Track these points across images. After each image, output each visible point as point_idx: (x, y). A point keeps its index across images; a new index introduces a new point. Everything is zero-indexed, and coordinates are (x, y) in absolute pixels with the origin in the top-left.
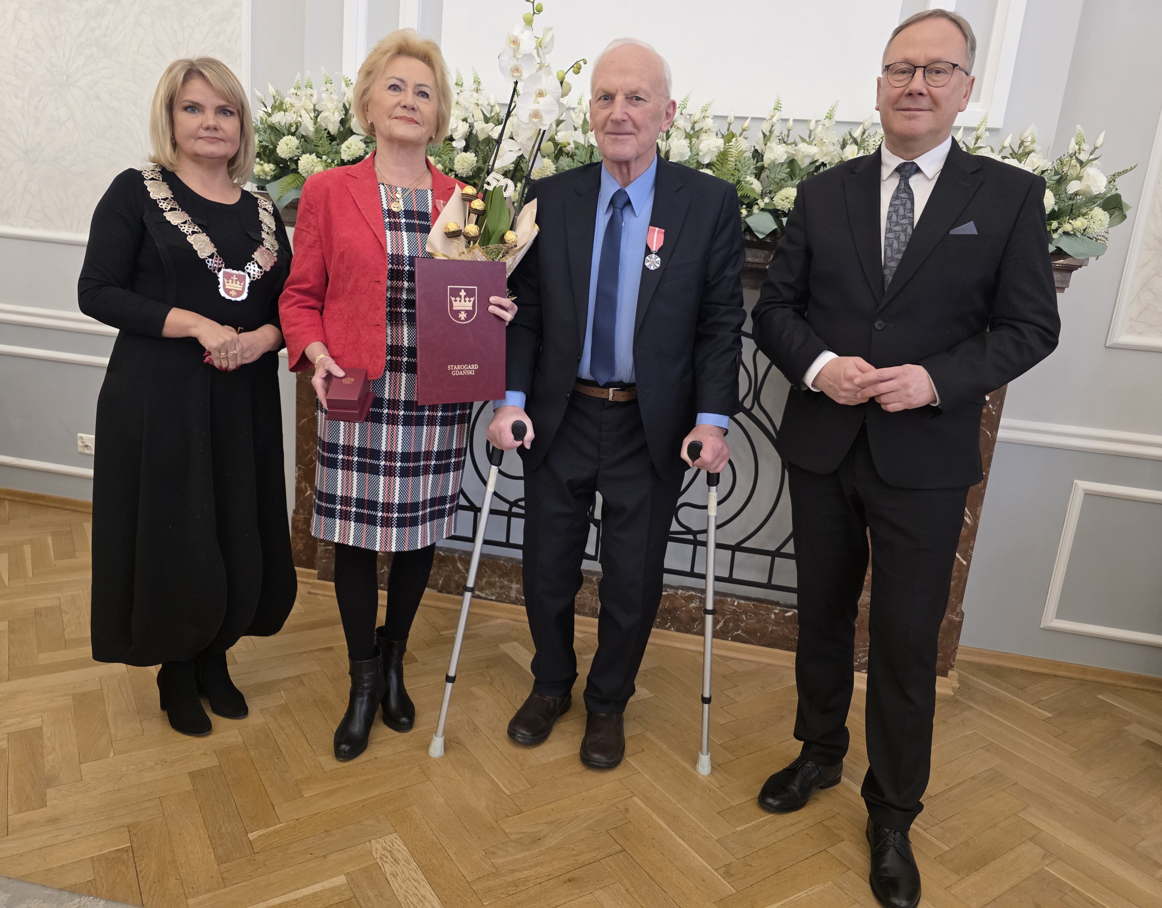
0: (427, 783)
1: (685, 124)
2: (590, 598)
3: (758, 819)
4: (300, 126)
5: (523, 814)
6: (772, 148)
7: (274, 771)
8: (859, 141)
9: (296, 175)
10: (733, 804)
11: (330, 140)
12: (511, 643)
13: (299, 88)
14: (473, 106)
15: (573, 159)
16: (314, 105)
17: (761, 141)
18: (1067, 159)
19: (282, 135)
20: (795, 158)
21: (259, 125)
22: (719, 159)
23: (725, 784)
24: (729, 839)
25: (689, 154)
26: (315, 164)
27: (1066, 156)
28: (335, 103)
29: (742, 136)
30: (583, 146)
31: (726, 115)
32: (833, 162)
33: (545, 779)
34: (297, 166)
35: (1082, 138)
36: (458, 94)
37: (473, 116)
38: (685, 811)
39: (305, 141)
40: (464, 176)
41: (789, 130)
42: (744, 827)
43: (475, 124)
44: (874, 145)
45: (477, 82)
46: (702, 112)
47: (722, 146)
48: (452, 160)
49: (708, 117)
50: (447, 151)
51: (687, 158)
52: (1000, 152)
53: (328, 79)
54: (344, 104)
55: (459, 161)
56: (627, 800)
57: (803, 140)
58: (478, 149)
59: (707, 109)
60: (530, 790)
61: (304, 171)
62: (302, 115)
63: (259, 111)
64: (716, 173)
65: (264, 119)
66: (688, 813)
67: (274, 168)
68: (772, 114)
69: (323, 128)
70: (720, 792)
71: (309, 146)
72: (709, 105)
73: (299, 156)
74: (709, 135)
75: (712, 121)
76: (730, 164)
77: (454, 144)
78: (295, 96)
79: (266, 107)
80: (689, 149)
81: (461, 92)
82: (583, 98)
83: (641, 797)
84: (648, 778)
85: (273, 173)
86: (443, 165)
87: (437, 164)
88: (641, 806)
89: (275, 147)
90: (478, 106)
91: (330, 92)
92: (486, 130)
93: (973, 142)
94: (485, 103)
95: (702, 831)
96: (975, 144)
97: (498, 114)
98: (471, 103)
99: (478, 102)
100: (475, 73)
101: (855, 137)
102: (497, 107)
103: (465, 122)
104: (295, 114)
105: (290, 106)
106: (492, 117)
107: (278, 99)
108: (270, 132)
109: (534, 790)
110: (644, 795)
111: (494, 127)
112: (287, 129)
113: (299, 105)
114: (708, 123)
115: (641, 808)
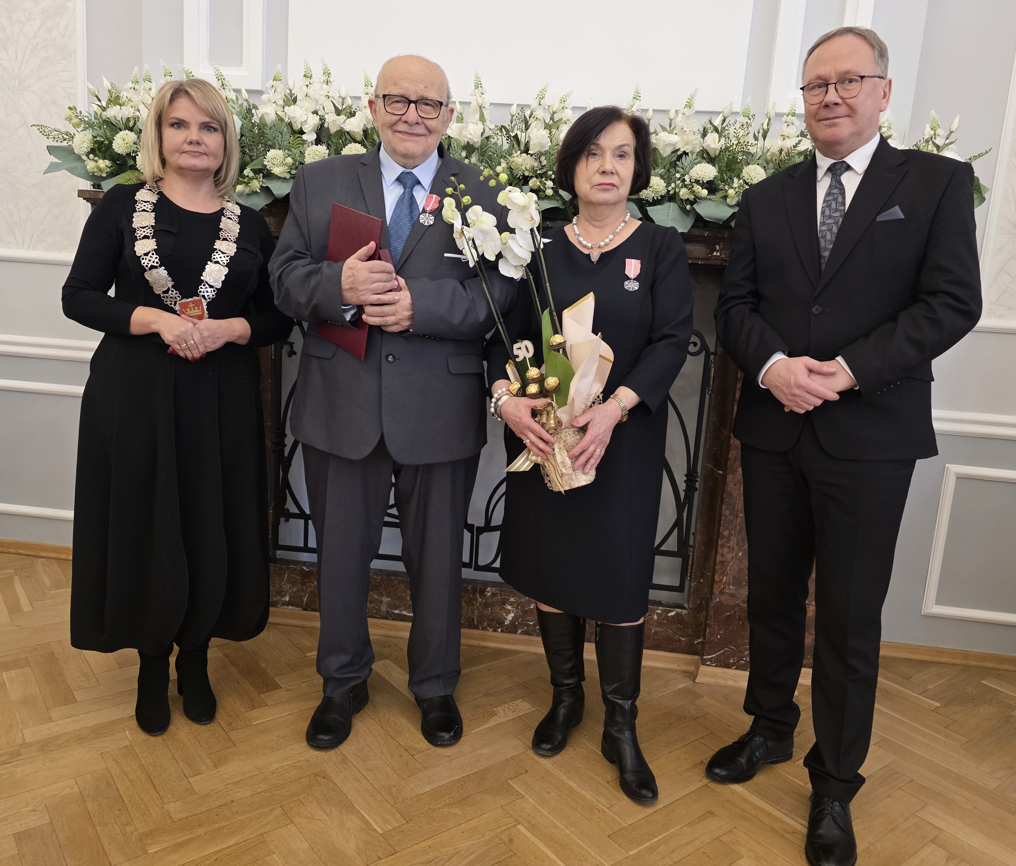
0: (290, 826)
1: (544, 114)
2: (466, 608)
3: (652, 839)
4: (138, 121)
5: (397, 854)
7: (115, 825)
8: (719, 129)
9: (135, 172)
10: (625, 825)
12: (383, 661)
13: (137, 82)
14: (323, 98)
18: (924, 144)
19: (118, 130)
20: (657, 147)
21: (93, 120)
23: (615, 802)
25: (550, 144)
27: (922, 142)
32: (695, 151)
33: (422, 812)
34: (135, 162)
35: (937, 123)
36: (307, 86)
37: (324, 109)
38: (573, 837)
42: (638, 850)
43: (326, 116)
44: (735, 132)
45: (327, 73)
46: (561, 103)
48: (302, 154)
49: (566, 108)
50: (298, 144)
51: (548, 148)
53: (168, 71)
55: (309, 154)
56: (511, 829)
57: (664, 129)
58: (330, 142)
59: (565, 100)
60: (405, 826)
62: (140, 109)
63: (93, 105)
65: (99, 114)
66: (576, 839)
67: (111, 164)
68: (631, 103)
70: (610, 813)
72: (567, 96)
73: (137, 151)
75: (571, 112)
77: (304, 137)
78: (132, 90)
79: (100, 101)
80: (549, 140)
81: (310, 84)
83: (526, 824)
84: (533, 802)
85: (108, 170)
86: (293, 159)
87: (287, 157)
88: (526, 834)
89: (111, 143)
90: (329, 98)
92: (338, 123)
94: (336, 95)
95: (592, 858)
97: (350, 107)
98: (321, 95)
99: (328, 94)
100: (324, 65)
101: (716, 125)
102: (349, 99)
103: (315, 115)
104: (133, 108)
105: (127, 100)
106: (344, 109)
107: (113, 92)
108: (105, 127)
109: (410, 825)
110: (529, 822)
111: (346, 120)
112: (124, 124)
113: (137, 99)
114: (568, 114)
115: (526, 836)
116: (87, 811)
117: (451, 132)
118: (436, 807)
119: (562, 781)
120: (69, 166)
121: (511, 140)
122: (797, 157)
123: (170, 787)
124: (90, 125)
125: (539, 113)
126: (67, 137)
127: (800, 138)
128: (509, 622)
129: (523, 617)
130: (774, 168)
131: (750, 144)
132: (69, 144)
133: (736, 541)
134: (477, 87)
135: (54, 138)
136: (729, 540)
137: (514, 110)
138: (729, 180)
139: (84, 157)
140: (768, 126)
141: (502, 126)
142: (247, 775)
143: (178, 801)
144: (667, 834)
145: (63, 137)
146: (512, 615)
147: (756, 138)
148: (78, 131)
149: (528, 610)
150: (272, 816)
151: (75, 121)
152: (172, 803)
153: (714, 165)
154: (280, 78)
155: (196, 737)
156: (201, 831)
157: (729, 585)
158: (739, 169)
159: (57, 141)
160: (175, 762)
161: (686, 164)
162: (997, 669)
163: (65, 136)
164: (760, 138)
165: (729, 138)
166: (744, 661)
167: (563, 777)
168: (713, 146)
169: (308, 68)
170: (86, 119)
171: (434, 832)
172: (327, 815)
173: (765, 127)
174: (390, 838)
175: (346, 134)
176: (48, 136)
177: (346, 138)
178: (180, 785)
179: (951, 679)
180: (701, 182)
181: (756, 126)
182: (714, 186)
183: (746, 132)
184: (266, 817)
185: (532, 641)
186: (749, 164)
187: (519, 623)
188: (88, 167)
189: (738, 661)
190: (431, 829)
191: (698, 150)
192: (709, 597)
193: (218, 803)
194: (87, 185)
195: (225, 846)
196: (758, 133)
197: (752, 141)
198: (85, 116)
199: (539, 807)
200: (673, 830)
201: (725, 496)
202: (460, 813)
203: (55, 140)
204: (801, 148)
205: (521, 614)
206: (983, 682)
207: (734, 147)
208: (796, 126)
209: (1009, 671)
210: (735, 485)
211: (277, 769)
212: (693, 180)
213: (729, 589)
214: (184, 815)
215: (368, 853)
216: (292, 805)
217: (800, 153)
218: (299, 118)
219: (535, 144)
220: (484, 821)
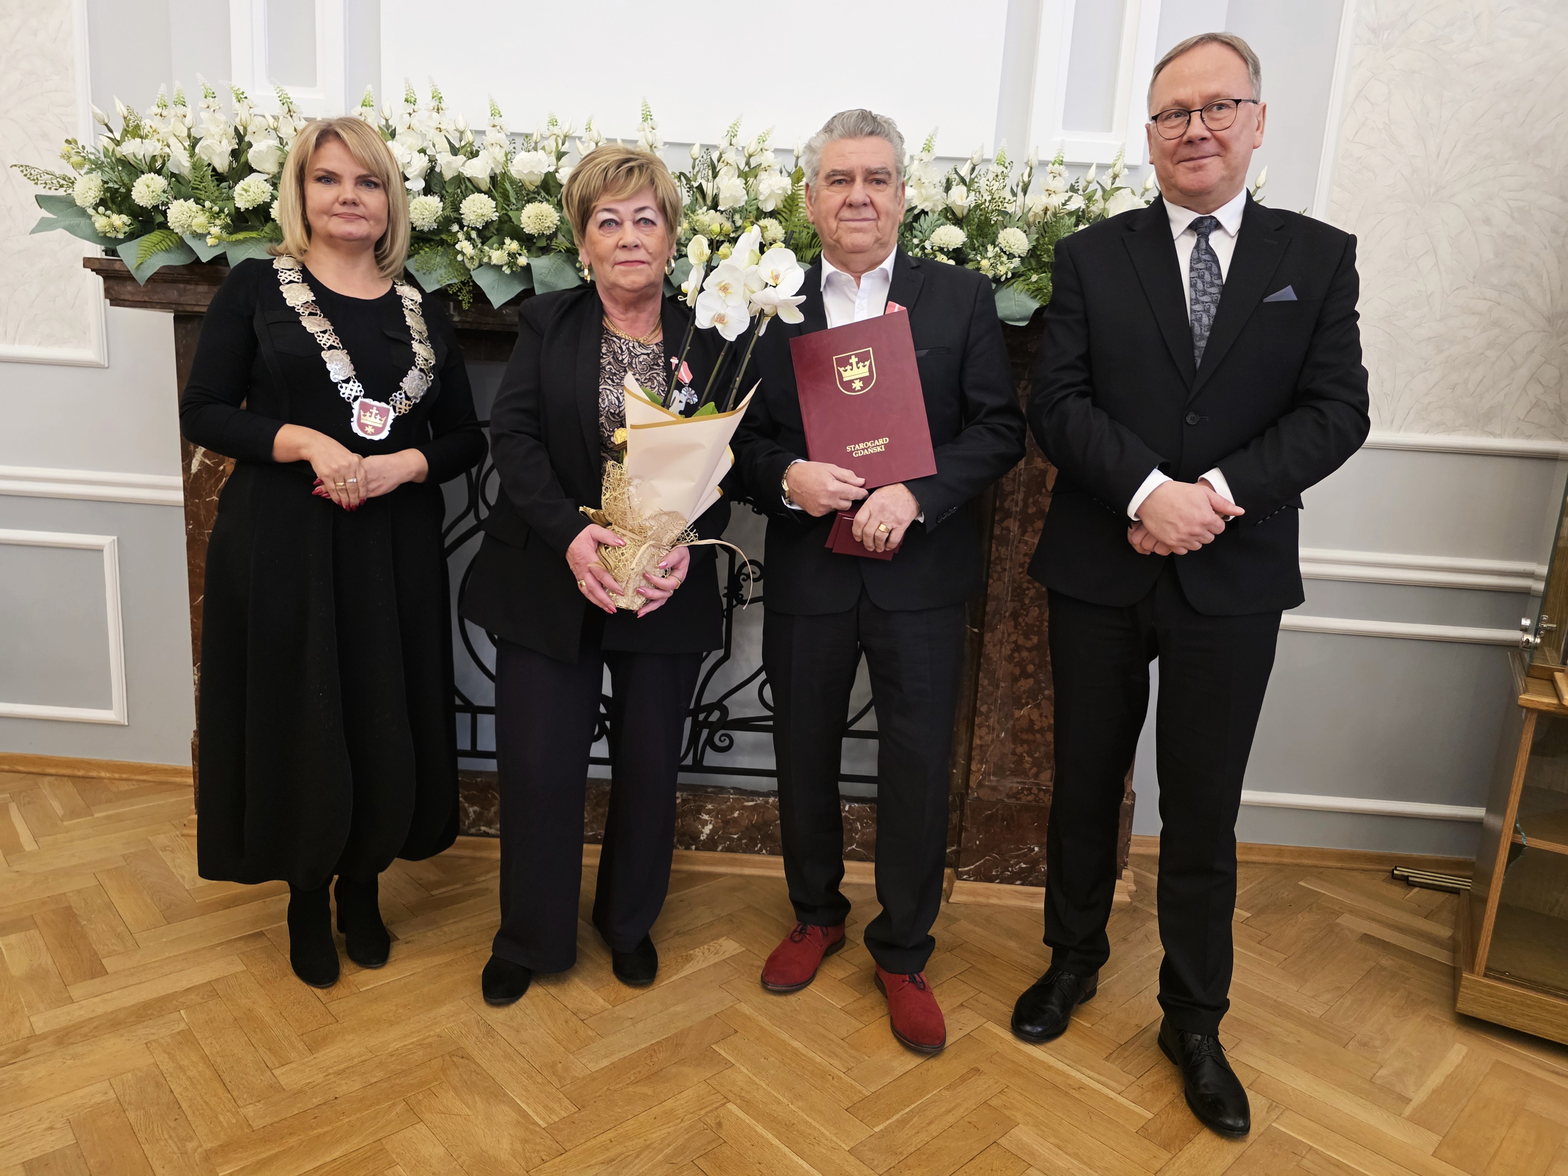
0: (418, 1126)
1: (736, 158)
3: (902, 1110)
4: (168, 160)
5: (568, 1153)
7: (170, 1141)
8: (967, 180)
9: (166, 232)
10: (868, 1094)
11: (217, 180)
13: (165, 106)
14: (433, 131)
16: (189, 129)
19: (139, 173)
21: (102, 158)
23: (853, 1065)
24: (865, 1146)
25: (746, 197)
26: (193, 214)
28: (222, 126)
31: (790, 148)
32: (936, 209)
33: (598, 1094)
34: (166, 217)
36: (410, 114)
37: (434, 146)
38: (801, 1114)
39: (178, 181)
40: (426, 229)
42: (885, 1124)
43: (438, 157)
44: (987, 185)
45: (438, 97)
46: (759, 142)
47: (790, 187)
49: (766, 150)
51: (743, 203)
52: (1142, 195)
53: (209, 91)
54: (236, 129)
55: (416, 209)
56: (719, 1110)
58: (444, 192)
59: (764, 139)
60: (577, 1115)
61: (177, 224)
62: (171, 144)
63: (101, 137)
64: (783, 224)
65: (111, 150)
67: (130, 221)
69: (206, 163)
70: (846, 1078)
71: (183, 189)
72: (767, 134)
73: (168, 204)
74: (770, 175)
75: (772, 155)
78: (158, 116)
79: (111, 131)
80: (745, 192)
81: (414, 111)
82: (592, 121)
83: (739, 1101)
84: (746, 1071)
85: (127, 229)
88: (739, 1115)
89: (129, 191)
90: (440, 131)
91: (212, 110)
92: (454, 165)
93: (1110, 181)
94: (451, 128)
95: (827, 1140)
96: (1113, 184)
97: (471, 144)
98: (429, 127)
99: (440, 126)
100: (433, 86)
101: (962, 175)
102: (469, 133)
103: (422, 154)
104: (161, 142)
105: (151, 131)
106: (463, 147)
107: (130, 119)
108: (120, 168)
109: (583, 1113)
111: (466, 161)
112: (148, 164)
113: (166, 130)
114: (767, 158)
115: (738, 1118)
116: (128, 1123)
119: (783, 1041)
120: (67, 223)
121: (694, 192)
122: (1067, 217)
123: (246, 1084)
124: (97, 166)
125: (730, 156)
126: (65, 183)
127: (1070, 194)
128: (705, 836)
129: (724, 828)
130: (1037, 233)
131: (1006, 201)
132: (68, 192)
133: (996, 719)
134: (645, 120)
135: (46, 183)
136: (988, 718)
137: (696, 151)
138: (981, 248)
139: (91, 211)
140: (1029, 176)
141: (681, 173)
142: (356, 1061)
143: (259, 1101)
144: (921, 1101)
145: (58, 181)
146: (710, 827)
147: (1014, 194)
148: (80, 174)
149: (731, 819)
150: (392, 1114)
151: (76, 159)
152: (251, 1106)
153: (961, 228)
154: (371, 103)
155: (281, 1013)
156: (293, 1141)
157: (989, 775)
158: (994, 233)
159: (50, 188)
160: (253, 1049)
161: (925, 227)
162: (1317, 867)
163: (62, 182)
164: (1020, 194)
165: (980, 192)
166: (1009, 871)
167: (785, 1036)
168: (959, 203)
169: (410, 90)
170: (92, 157)
171: (617, 1120)
172: (469, 1107)
173: (1026, 179)
174: (557, 1133)
175: (467, 181)
176: (36, 181)
177: (467, 187)
178: (261, 1080)
179: (1262, 881)
180: (945, 250)
181: (1014, 178)
182: (962, 256)
183: (1002, 185)
184: (384, 1116)
185: (736, 859)
186: (1006, 227)
187: (719, 836)
188: (97, 225)
189: (1002, 873)
190: (611, 1116)
191: (940, 208)
192: (963, 791)
193: (316, 1101)
194: (96, 251)
195: (328, 1159)
196: (1017, 186)
197: (1009, 196)
198: (91, 153)
199: (754, 1078)
200: (929, 1096)
201: (982, 660)
202: (650, 1092)
203: (48, 186)
204: (1072, 206)
205: (721, 824)
206: (1302, 883)
207: (987, 204)
208: (1064, 178)
209: (1331, 868)
210: (994, 646)
211: (397, 1049)
212: (935, 248)
213: (990, 781)
214: (268, 1120)
215: (528, 1155)
216: (420, 1097)
217: (1070, 214)
218: (400, 158)
219: (725, 197)
220: (682, 1102)
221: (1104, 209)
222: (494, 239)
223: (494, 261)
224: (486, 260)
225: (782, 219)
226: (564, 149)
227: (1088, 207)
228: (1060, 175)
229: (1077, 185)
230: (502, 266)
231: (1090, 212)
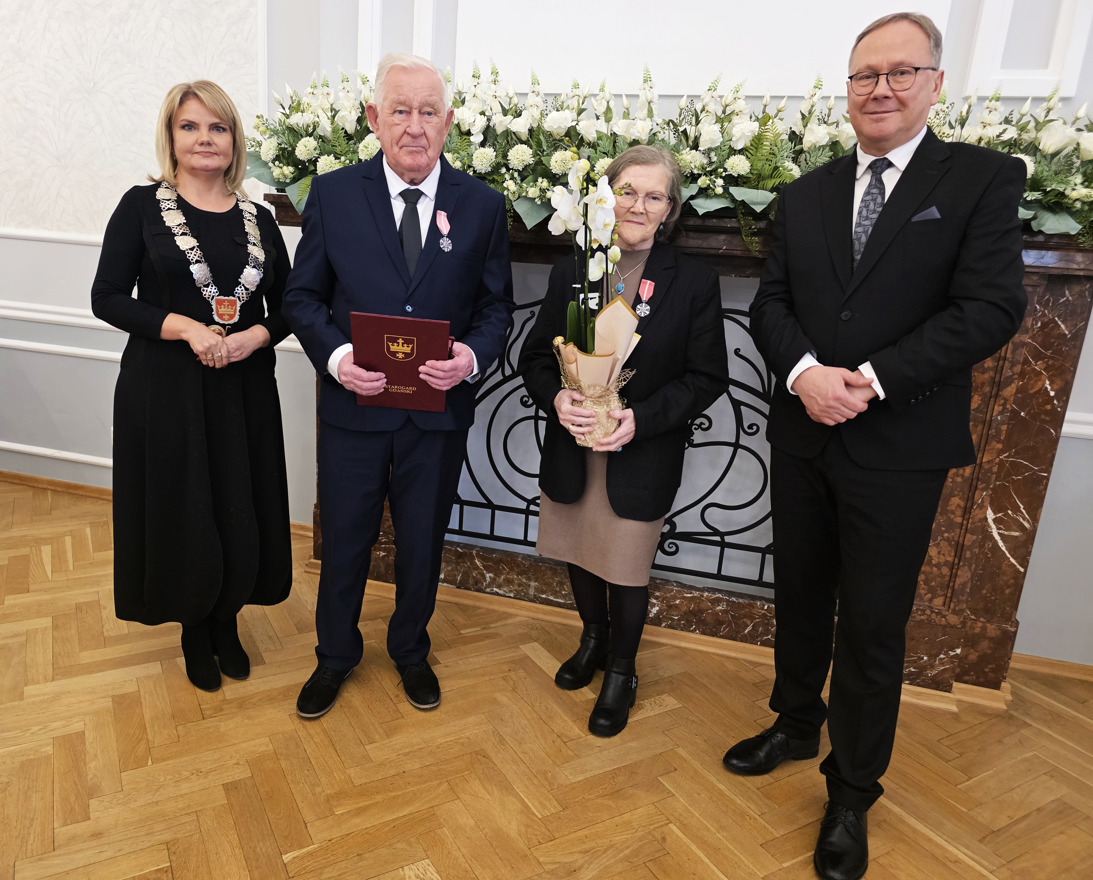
0: (457, 801)
1: (716, 108)
4: (318, 127)
5: (557, 840)
6: (813, 130)
11: (348, 139)
12: (532, 644)
13: (316, 87)
14: (491, 98)
15: (596, 150)
16: (332, 105)
17: (800, 123)
19: (300, 136)
20: (838, 140)
21: (278, 127)
22: (753, 143)
24: (775, 877)
25: (722, 139)
28: (352, 101)
29: (778, 117)
30: (606, 135)
31: (761, 94)
33: (576, 800)
34: (316, 167)
36: (475, 86)
37: (491, 110)
38: (725, 842)
39: (323, 141)
40: (483, 172)
41: (830, 110)
43: (493, 117)
45: (495, 73)
46: (734, 93)
47: (757, 129)
48: (470, 156)
49: (740, 99)
50: (465, 146)
51: (719, 144)
53: (345, 77)
54: (361, 103)
55: (477, 157)
56: (663, 828)
58: (496, 142)
60: (562, 813)
62: (319, 114)
63: (277, 113)
65: (283, 121)
66: (728, 844)
67: (293, 170)
68: (812, 93)
69: (341, 128)
71: (327, 147)
72: (741, 85)
73: (317, 158)
74: (741, 119)
75: (744, 102)
76: (765, 149)
77: (472, 138)
78: (311, 95)
79: (284, 109)
80: (721, 135)
81: (478, 84)
82: (606, 82)
83: (678, 824)
84: (684, 801)
85: (292, 176)
86: (461, 161)
87: (455, 161)
88: (678, 833)
89: (294, 149)
90: (496, 98)
91: (346, 90)
92: (505, 123)
93: (1043, 114)
94: (503, 95)
95: (745, 866)
96: (1046, 116)
97: (517, 106)
98: (489, 95)
99: (496, 94)
100: (492, 63)
102: (515, 97)
103: (483, 116)
104: (313, 114)
105: (307, 106)
106: (511, 109)
107: (295, 99)
108: (288, 133)
109: (565, 813)
110: (681, 823)
111: (513, 120)
112: (305, 130)
113: (315, 104)
114: (740, 105)
115: (678, 836)
117: (618, 129)
118: (590, 797)
119: (714, 783)
120: (256, 173)
121: (679, 134)
123: (349, 753)
124: (275, 133)
125: (711, 107)
126: (254, 144)
127: (1004, 126)
131: (945, 134)
132: (256, 150)
134: (645, 81)
137: (683, 101)
140: (968, 111)
141: (670, 120)
142: (415, 748)
143: (357, 766)
146: (657, 608)
147: (952, 127)
148: (264, 138)
150: (440, 790)
151: (261, 127)
152: (352, 769)
156: (379, 798)
160: (353, 729)
163: (253, 143)
164: (958, 128)
167: (713, 779)
169: (476, 69)
170: (272, 127)
171: (589, 822)
172: (489, 794)
173: (965, 113)
174: (548, 824)
175: (512, 134)
177: (512, 138)
178: (358, 751)
181: (954, 114)
184: (435, 790)
188: (274, 174)
190: (586, 818)
193: (392, 772)
194: (271, 189)
196: (955, 122)
197: (947, 130)
198: (271, 124)
202: (613, 806)
204: (1005, 137)
208: (999, 112)
211: (442, 744)
214: (364, 781)
215: (529, 837)
216: (457, 781)
217: (1003, 142)
218: (467, 119)
219: (705, 140)
220: (636, 817)
221: (1036, 138)
222: (530, 178)
223: (530, 195)
224: (524, 194)
225: (749, 155)
226: (583, 107)
227: (1020, 135)
228: (995, 109)
229: (1010, 116)
230: (535, 199)
231: (1021, 140)
